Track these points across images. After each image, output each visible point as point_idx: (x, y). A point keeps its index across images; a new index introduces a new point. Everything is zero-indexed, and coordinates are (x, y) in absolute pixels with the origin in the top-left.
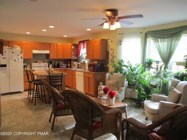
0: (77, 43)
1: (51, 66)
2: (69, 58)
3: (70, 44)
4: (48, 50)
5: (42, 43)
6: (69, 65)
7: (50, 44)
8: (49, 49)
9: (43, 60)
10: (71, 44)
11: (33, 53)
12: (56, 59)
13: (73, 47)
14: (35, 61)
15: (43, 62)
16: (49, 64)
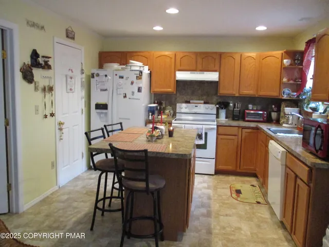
0: (302, 47)
1: (223, 113)
2: (274, 94)
3: (278, 53)
4: (215, 71)
5: (201, 53)
6: (274, 115)
7: (221, 55)
8: (217, 67)
9: (205, 97)
10: (283, 52)
11: (177, 79)
12: (237, 95)
13: (286, 62)
14: (185, 98)
15: (205, 103)
16: (218, 109)
